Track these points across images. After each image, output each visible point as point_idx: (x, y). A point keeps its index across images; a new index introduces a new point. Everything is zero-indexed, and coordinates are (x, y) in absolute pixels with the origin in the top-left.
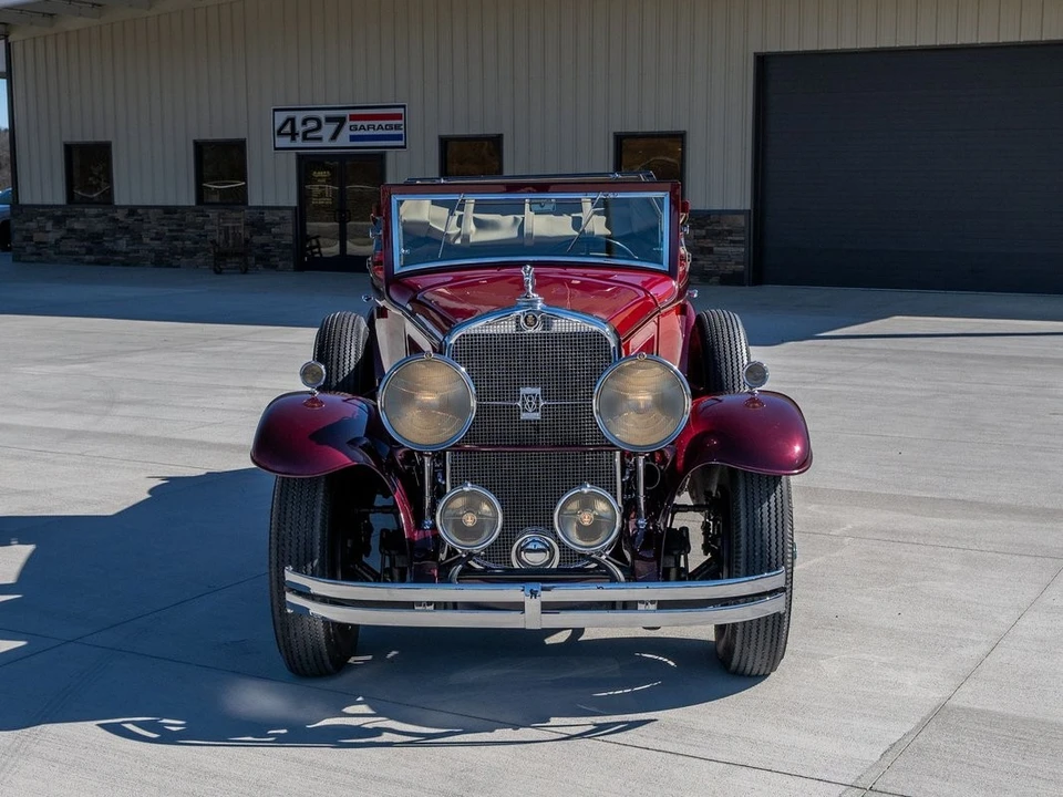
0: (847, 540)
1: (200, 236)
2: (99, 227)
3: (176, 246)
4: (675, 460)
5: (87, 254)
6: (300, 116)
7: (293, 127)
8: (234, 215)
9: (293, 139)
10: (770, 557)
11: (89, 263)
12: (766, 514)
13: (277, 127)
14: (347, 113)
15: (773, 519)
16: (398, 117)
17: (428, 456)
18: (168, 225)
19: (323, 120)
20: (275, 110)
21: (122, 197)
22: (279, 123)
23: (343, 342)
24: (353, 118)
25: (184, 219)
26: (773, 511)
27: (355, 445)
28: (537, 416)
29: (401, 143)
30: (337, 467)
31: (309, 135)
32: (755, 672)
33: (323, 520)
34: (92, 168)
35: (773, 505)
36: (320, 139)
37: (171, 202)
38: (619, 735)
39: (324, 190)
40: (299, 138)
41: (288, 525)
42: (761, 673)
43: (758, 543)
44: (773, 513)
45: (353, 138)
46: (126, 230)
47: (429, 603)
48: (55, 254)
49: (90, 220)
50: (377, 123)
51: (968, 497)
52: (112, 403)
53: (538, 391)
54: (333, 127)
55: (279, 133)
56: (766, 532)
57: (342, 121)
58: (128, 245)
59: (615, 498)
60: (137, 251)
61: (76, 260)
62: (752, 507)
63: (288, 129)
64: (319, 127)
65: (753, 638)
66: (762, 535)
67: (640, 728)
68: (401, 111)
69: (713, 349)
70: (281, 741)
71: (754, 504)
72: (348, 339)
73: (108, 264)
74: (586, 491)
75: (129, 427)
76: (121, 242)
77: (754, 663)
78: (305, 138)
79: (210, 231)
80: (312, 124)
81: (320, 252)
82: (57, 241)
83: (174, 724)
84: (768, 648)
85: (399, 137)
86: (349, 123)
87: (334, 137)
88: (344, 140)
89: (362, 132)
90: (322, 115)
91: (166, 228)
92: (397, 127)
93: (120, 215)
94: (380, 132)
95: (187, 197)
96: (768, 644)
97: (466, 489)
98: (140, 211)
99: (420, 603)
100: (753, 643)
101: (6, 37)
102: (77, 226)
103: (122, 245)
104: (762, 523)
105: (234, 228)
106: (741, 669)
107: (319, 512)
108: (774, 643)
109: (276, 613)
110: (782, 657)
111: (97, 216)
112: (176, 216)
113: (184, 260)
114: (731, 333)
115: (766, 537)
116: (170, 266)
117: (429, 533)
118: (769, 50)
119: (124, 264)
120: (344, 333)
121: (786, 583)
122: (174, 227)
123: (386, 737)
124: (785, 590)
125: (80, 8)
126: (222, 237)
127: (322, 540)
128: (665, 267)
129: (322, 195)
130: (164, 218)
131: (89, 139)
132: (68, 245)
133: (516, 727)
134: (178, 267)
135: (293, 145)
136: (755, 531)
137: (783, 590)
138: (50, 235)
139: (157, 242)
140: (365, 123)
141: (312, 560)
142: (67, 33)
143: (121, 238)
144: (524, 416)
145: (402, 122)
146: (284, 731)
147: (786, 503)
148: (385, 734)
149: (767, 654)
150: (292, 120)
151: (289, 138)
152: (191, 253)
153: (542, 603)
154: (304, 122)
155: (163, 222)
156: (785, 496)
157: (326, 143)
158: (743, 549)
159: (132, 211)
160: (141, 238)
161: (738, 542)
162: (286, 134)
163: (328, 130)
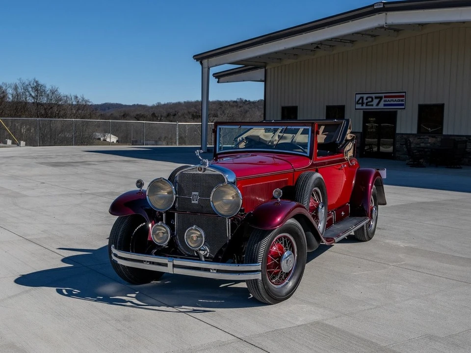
6: (365, 96)
7: (363, 101)
9: (362, 105)
13: (357, 100)
14: (383, 95)
16: (403, 96)
19: (374, 98)
20: (356, 94)
22: (357, 98)
24: (385, 97)
28: (197, 202)
29: (403, 107)
31: (368, 104)
36: (372, 105)
39: (372, 125)
40: (365, 105)
45: (385, 105)
47: (148, 262)
50: (394, 99)
53: (197, 193)
54: (377, 100)
55: (357, 103)
57: (381, 98)
63: (361, 101)
64: (372, 101)
68: (404, 94)
74: (193, 228)
78: (367, 105)
80: (370, 100)
81: (372, 150)
83: (76, 291)
85: (402, 105)
86: (384, 99)
87: (378, 105)
88: (381, 106)
89: (389, 103)
90: (373, 96)
92: (402, 101)
94: (395, 103)
97: (159, 224)
99: (145, 261)
101: (265, 68)
128: (308, 155)
129: (372, 127)
133: (168, 306)
135: (362, 108)
137: (260, 271)
140: (390, 99)
142: (286, 65)
144: (193, 202)
145: (404, 99)
146: (102, 298)
150: (362, 98)
151: (360, 105)
153: (173, 264)
154: (367, 99)
157: (375, 107)
162: (360, 103)
163: (376, 101)
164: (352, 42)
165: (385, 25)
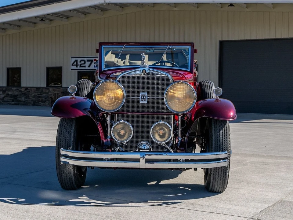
0: (248, 164)
1: (47, 96)
2: (16, 93)
3: (40, 100)
4: (191, 118)
5: (12, 101)
6: (79, 60)
7: (77, 63)
8: (58, 90)
9: (77, 67)
10: (223, 148)
11: (13, 104)
12: (221, 134)
13: (72, 63)
14: (93, 59)
15: (224, 137)
17: (109, 114)
18: (38, 93)
19: (86, 61)
20: (71, 58)
21: (24, 84)
22: (73, 61)
23: (84, 86)
24: (95, 60)
25: (42, 91)
26: (224, 133)
27: (86, 110)
28: (146, 102)
30: (79, 116)
31: (82, 65)
32: (217, 190)
33: (74, 134)
34: (15, 75)
35: (223, 132)
36: (85, 67)
37: (39, 86)
38: (171, 205)
40: (79, 67)
41: (62, 135)
42: (220, 191)
43: (219, 144)
44: (224, 135)
45: (95, 66)
46: (24, 94)
48: (3, 102)
49: (14, 91)
51: (288, 156)
52: (15, 132)
53: (146, 94)
54: (89, 63)
55: (73, 65)
56: (221, 140)
57: (92, 61)
58: (25, 99)
59: (171, 126)
60: (28, 101)
61: (8, 104)
62: (217, 132)
63: (75, 63)
64: (85, 63)
65: (217, 176)
66: (220, 141)
67: (178, 204)
69: (204, 90)
70: (56, 204)
71: (217, 131)
72: (86, 86)
73: (18, 105)
74: (161, 123)
75: (19, 137)
76: (23, 98)
77: (217, 187)
78: (80, 66)
79: (50, 95)
80: (83, 62)
82: (3, 97)
83: (21, 200)
84: (222, 180)
86: (94, 62)
87: (89, 66)
88: (92, 67)
90: (86, 59)
91: (37, 94)
93: (23, 90)
95: (43, 84)
96: (222, 179)
97: (121, 122)
98: (29, 89)
100: (217, 178)
102: (10, 93)
103: (23, 99)
104: (220, 137)
105: (58, 93)
106: (213, 189)
107: (73, 131)
108: (224, 179)
109: (57, 165)
110: (226, 187)
111: (16, 90)
112: (40, 90)
113: (42, 103)
114: (210, 86)
115: (221, 142)
116: (37, 105)
117: (109, 140)
118: (223, 40)
119: (23, 105)
120: (84, 84)
121: (228, 156)
122: (39, 94)
123: (92, 204)
124: (228, 159)
125: (14, 27)
126: (54, 96)
127: (73, 141)
128: (189, 70)
130: (36, 91)
131: (15, 66)
132: (6, 99)
133: (136, 202)
134: (40, 106)
135: (77, 68)
136: (218, 140)
137: (227, 158)
138: (1, 96)
139: (34, 98)
141: (70, 147)
142: (9, 35)
143: (23, 97)
144: (141, 102)
146: (58, 202)
147: (228, 131)
148: (92, 203)
149: (221, 183)
150: (77, 61)
151: (75, 67)
152: (44, 102)
153: (146, 159)
154: (80, 61)
155: (36, 92)
156: (228, 130)
157: (87, 68)
158: (213, 146)
159: (27, 88)
160: (29, 97)
161: (212, 144)
162: (75, 65)
163: (87, 64)
164: (67, 17)
165: (104, 3)
